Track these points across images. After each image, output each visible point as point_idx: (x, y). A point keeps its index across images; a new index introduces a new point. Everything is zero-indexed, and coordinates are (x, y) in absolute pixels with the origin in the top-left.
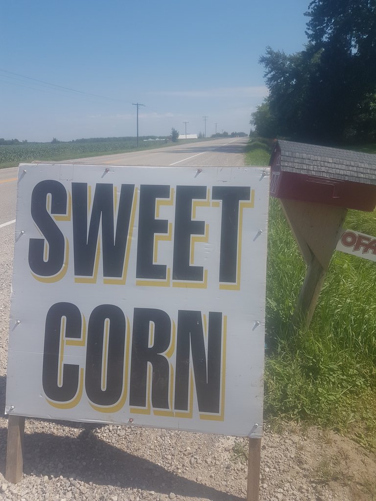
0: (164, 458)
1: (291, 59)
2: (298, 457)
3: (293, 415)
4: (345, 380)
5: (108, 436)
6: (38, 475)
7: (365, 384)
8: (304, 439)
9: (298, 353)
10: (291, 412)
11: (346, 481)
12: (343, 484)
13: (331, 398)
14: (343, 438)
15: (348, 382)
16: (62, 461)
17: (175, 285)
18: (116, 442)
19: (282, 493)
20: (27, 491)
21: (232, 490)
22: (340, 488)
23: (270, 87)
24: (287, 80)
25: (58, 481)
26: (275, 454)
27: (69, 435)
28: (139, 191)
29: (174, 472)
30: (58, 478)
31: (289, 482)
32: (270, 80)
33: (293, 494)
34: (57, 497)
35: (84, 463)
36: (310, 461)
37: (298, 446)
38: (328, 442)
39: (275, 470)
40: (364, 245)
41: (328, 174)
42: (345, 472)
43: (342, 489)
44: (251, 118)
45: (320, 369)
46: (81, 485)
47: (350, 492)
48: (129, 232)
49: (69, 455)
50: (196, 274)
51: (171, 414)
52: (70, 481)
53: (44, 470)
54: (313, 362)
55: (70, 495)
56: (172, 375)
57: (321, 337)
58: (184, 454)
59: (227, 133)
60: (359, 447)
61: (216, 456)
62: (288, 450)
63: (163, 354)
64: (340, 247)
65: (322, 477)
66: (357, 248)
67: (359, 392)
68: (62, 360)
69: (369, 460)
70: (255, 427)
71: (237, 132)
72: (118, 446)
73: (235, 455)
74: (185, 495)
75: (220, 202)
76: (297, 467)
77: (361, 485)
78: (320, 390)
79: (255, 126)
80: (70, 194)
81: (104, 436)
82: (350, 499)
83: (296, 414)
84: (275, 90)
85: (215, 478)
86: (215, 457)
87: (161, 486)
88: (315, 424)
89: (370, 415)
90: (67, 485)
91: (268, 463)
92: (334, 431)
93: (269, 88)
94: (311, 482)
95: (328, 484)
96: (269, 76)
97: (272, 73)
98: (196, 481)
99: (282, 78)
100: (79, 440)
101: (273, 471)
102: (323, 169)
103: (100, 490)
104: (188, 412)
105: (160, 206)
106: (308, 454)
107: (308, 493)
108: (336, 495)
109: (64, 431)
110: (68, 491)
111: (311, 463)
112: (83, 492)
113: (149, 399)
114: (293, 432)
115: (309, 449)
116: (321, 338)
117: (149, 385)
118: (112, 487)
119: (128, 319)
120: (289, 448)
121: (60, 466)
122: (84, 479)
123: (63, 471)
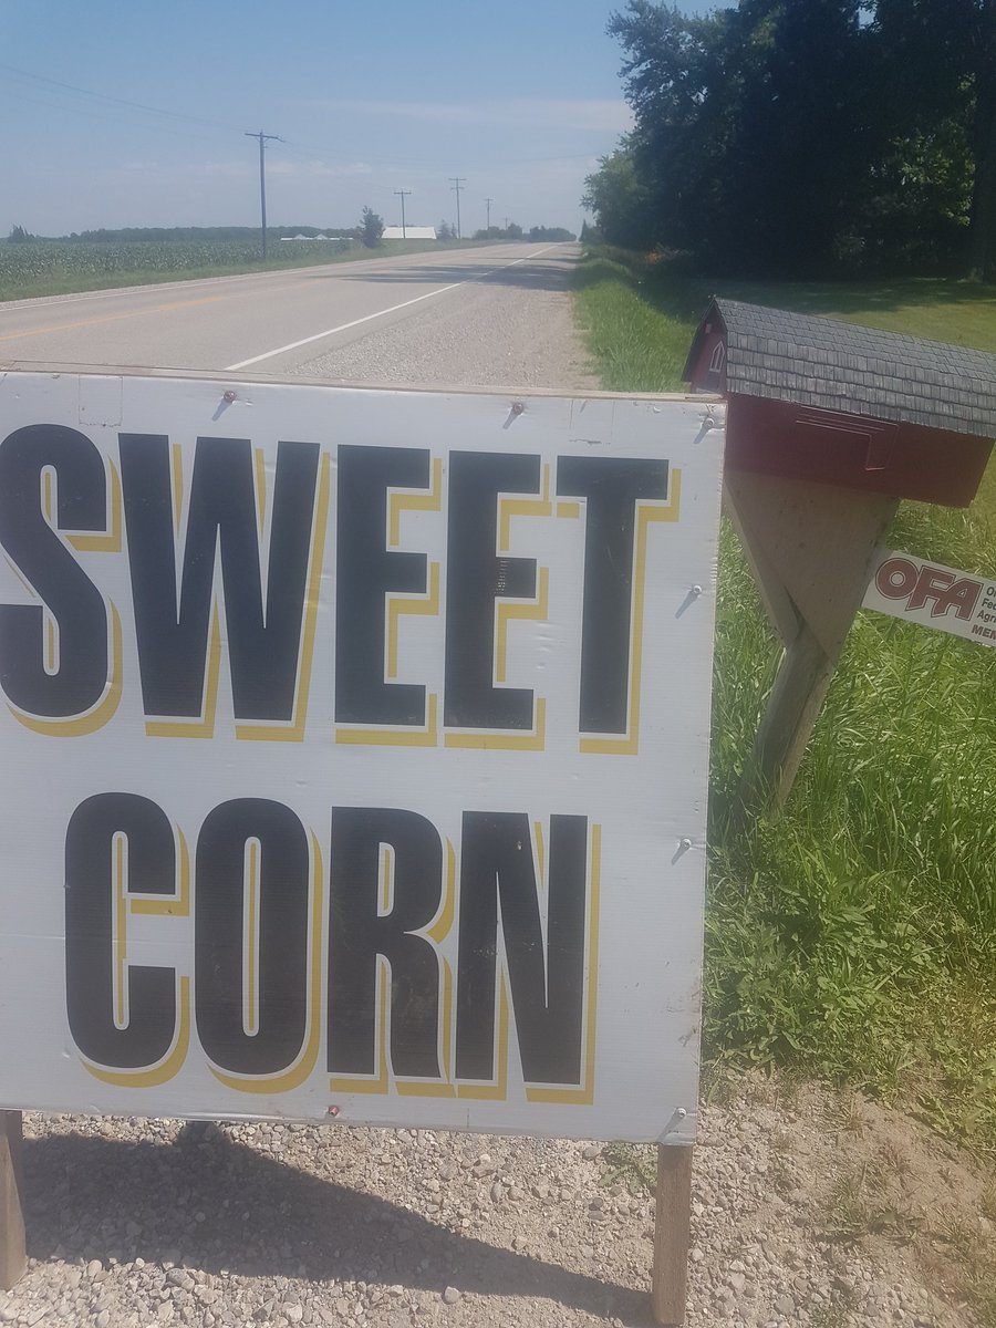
0: (420, 1187)
1: (698, 30)
2: (778, 1170)
3: (757, 1052)
4: (882, 950)
5: (259, 1133)
6: (71, 1259)
7: (934, 961)
8: (789, 1117)
9: (756, 880)
10: (750, 1045)
11: (907, 1233)
12: (898, 1239)
13: (852, 1002)
14: (890, 1114)
15: (891, 956)
16: (137, 1214)
17: (451, 742)
18: (283, 1148)
19: (744, 1272)
20: (44, 1310)
21: (609, 1270)
22: (890, 1250)
23: (638, 105)
24: (684, 88)
25: (130, 1274)
26: (716, 1163)
27: (150, 1137)
28: (334, 466)
29: (451, 1226)
30: (130, 1265)
31: (760, 1241)
32: (638, 84)
33: (771, 1272)
34: (134, 1320)
35: (201, 1216)
36: (809, 1179)
37: (774, 1137)
38: (853, 1125)
39: (720, 1209)
40: (936, 593)
41: (855, 404)
42: (901, 1207)
43: (896, 1253)
44: (585, 191)
45: (821, 926)
46: (197, 1283)
47: (916, 1260)
48: (307, 587)
49: (156, 1196)
50: (512, 710)
51: (446, 1091)
52: (164, 1271)
53: (87, 1243)
54: (800, 906)
55: (167, 1310)
56: (448, 989)
57: (818, 836)
58: (475, 1175)
59: (519, 229)
60: (930, 1136)
61: (561, 1177)
62: (749, 1151)
63: (421, 933)
64: (874, 599)
65: (844, 1225)
66: (917, 602)
67: (920, 981)
68: (123, 954)
69: (958, 1171)
70: (678, 1116)
71: (547, 228)
72: (291, 1161)
73: (610, 1172)
74: (485, 1292)
75: (581, 503)
76: (776, 1199)
77: (943, 1239)
78: (822, 981)
79: (597, 212)
80: (113, 469)
81: (248, 1134)
82: (918, 1277)
83: (764, 1051)
84: (650, 115)
85: (563, 1237)
86: (557, 1179)
87: (419, 1269)
88: (813, 1077)
89: (952, 1045)
90: (159, 1283)
91: (700, 1189)
92: (865, 1094)
93: (634, 108)
94: (816, 1238)
95: (859, 1243)
96: (635, 73)
97: (643, 67)
98: (512, 1249)
99: (671, 83)
100: (179, 1150)
101: (716, 1214)
102: (843, 389)
103: (250, 1289)
104: (494, 1083)
105: (402, 512)
106: (803, 1161)
107: (809, 1268)
108: (882, 1272)
109: (132, 1125)
110: (163, 1301)
111: (812, 1185)
112: (207, 1302)
113: (383, 1057)
114: (757, 1098)
115: (802, 1146)
116: (816, 838)
117: (383, 1017)
118: (284, 1281)
119: (314, 837)
120: (751, 1145)
121: (134, 1228)
122: (205, 1261)
123: (144, 1242)
